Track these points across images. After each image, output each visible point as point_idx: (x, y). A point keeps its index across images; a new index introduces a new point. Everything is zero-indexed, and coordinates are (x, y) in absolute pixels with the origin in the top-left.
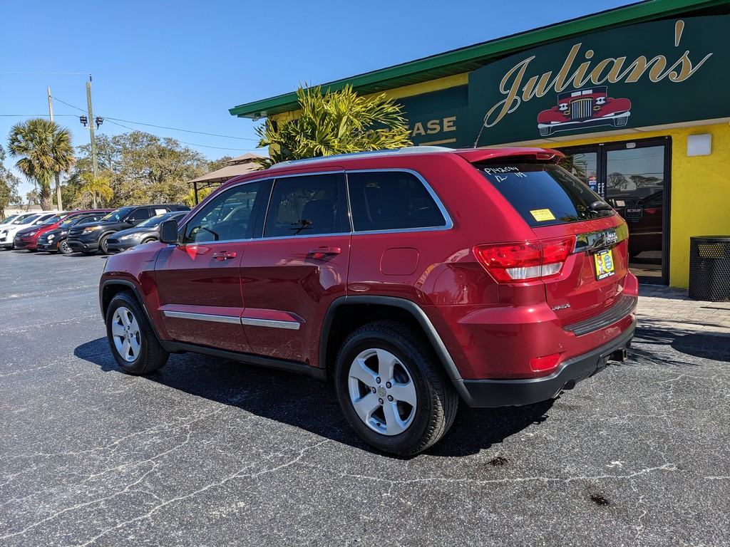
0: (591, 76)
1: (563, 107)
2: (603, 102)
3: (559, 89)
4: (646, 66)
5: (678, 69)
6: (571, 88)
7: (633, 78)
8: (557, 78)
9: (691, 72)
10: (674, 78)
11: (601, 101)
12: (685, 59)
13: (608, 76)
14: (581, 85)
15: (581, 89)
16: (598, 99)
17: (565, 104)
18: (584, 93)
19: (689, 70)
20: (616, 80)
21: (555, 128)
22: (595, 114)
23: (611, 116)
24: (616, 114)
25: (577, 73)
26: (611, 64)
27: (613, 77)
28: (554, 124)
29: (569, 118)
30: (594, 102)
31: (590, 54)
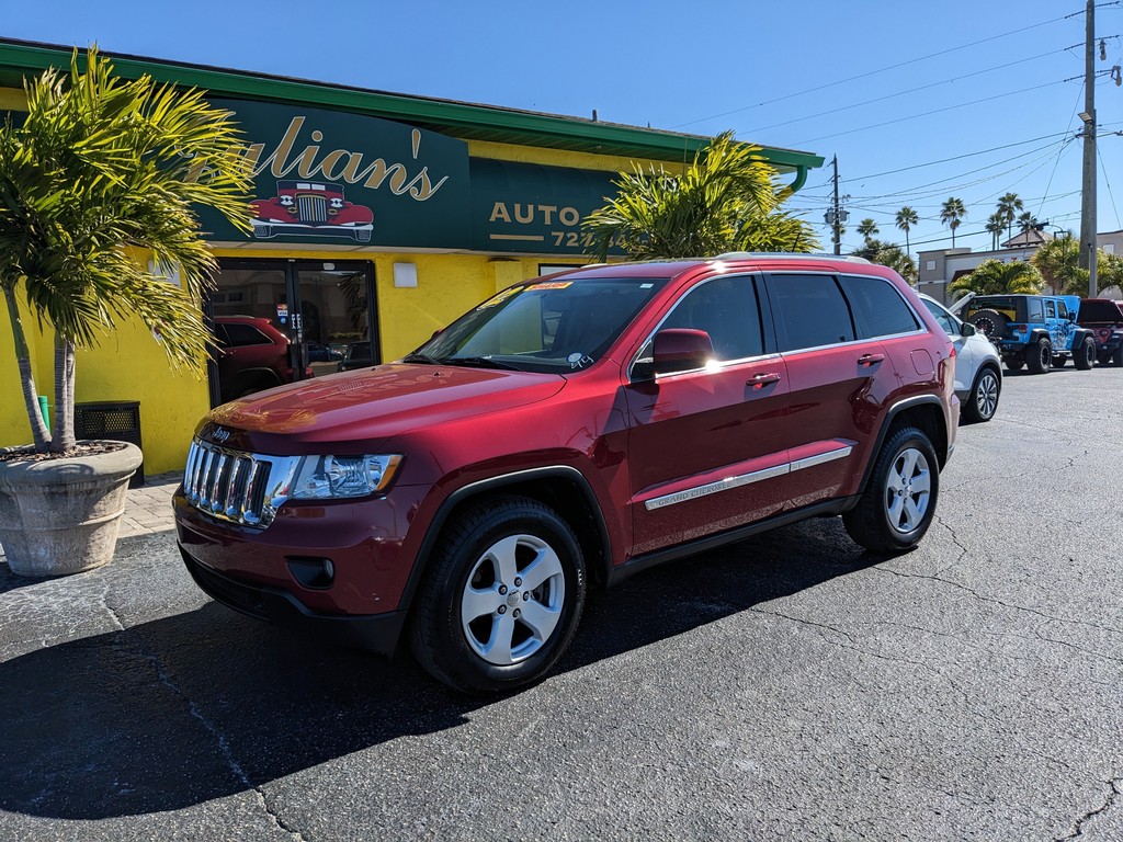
0: (321, 166)
1: (287, 200)
2: (339, 205)
3: (278, 173)
4: (386, 172)
5: (418, 185)
6: (295, 176)
7: (373, 183)
8: (274, 156)
9: (431, 192)
10: (415, 196)
11: (337, 203)
12: (423, 175)
13: (343, 173)
14: (309, 175)
15: (311, 181)
16: (333, 200)
17: (290, 198)
18: (315, 187)
19: (429, 191)
20: (354, 181)
21: (276, 229)
22: (331, 219)
23: (350, 226)
24: (356, 225)
25: (302, 156)
26: (345, 159)
27: (350, 175)
28: (274, 223)
29: (295, 218)
30: (329, 203)
31: (317, 136)
